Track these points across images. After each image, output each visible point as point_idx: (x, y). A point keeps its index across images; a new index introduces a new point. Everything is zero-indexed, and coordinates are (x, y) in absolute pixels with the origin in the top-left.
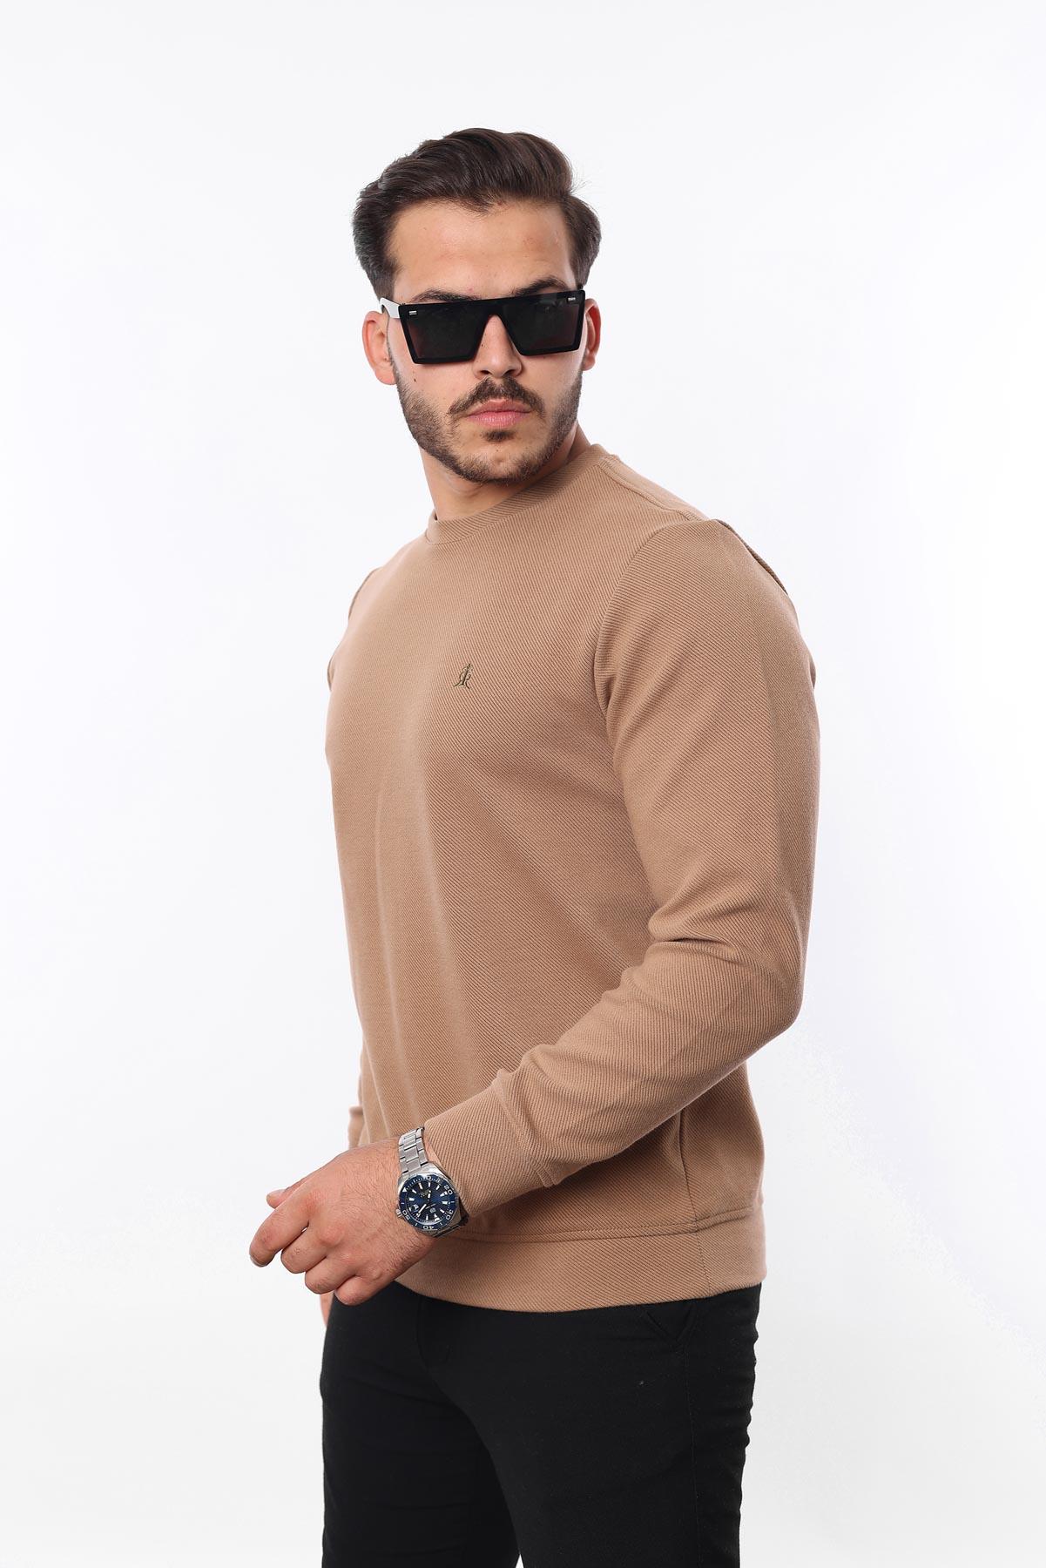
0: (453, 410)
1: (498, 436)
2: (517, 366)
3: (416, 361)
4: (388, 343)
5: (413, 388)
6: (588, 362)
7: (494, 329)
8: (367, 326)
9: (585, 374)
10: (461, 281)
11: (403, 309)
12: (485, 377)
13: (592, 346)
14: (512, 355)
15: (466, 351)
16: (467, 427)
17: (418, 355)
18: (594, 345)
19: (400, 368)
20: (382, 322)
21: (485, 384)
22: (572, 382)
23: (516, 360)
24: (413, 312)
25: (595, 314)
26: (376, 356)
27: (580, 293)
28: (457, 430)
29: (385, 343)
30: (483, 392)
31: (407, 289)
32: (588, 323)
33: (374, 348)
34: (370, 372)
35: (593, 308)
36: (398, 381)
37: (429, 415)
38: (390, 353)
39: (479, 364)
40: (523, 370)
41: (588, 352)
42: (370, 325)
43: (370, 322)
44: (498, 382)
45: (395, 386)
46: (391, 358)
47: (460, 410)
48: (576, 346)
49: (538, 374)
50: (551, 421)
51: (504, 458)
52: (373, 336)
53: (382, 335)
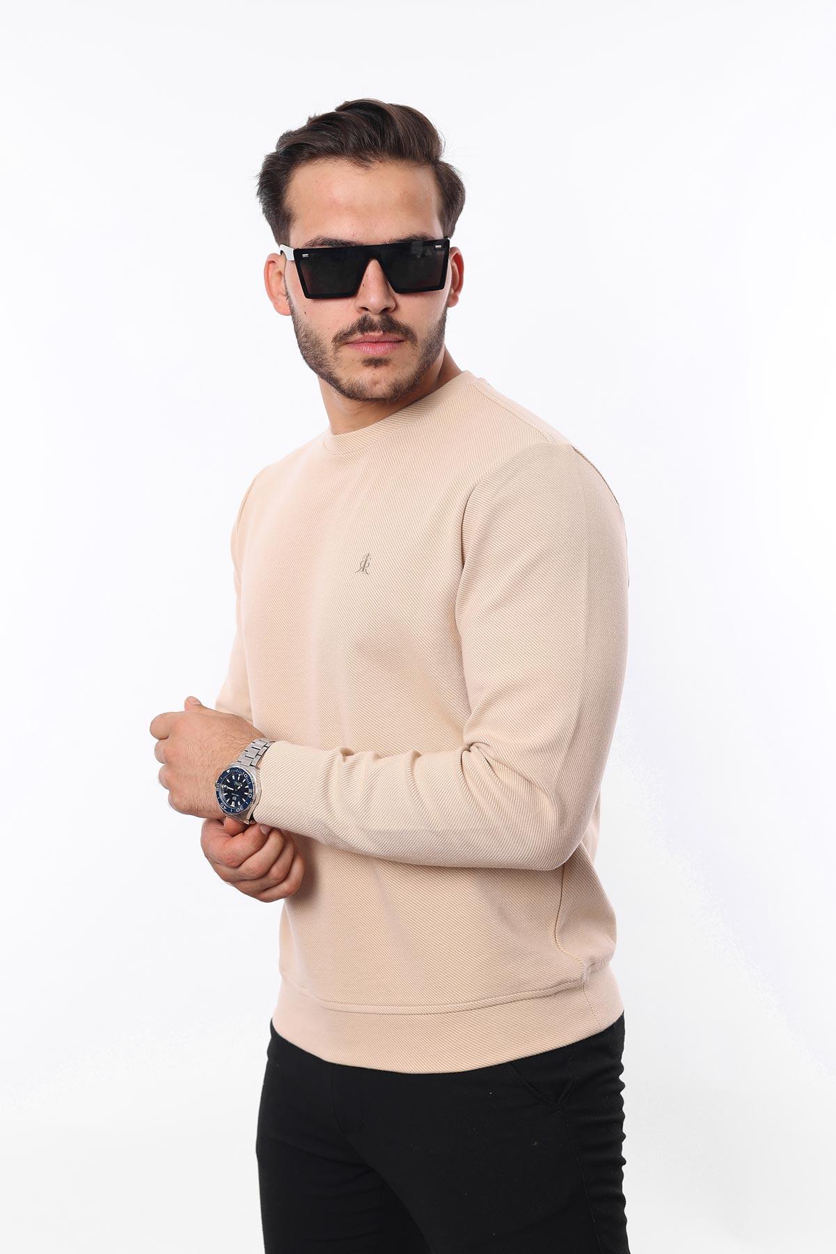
0: (335, 339)
1: (375, 363)
2: (392, 304)
3: (308, 295)
4: (285, 282)
5: (304, 319)
6: (452, 300)
7: (373, 271)
8: (268, 265)
9: (450, 310)
10: (344, 230)
11: (298, 253)
12: (365, 313)
13: (456, 288)
14: (388, 295)
15: (349, 289)
16: (348, 353)
17: (309, 292)
18: (457, 285)
19: (294, 302)
20: (280, 263)
21: (365, 319)
22: (439, 317)
23: (391, 299)
24: (304, 255)
25: (459, 260)
26: (274, 291)
27: (446, 243)
28: (339, 355)
29: (283, 281)
30: (364, 326)
31: (301, 236)
32: (453, 268)
33: (273, 284)
34: (269, 304)
35: (457, 254)
36: (292, 313)
37: (317, 343)
38: (286, 289)
39: (360, 301)
40: (397, 307)
41: (453, 291)
42: (271, 265)
43: (271, 262)
44: (376, 319)
45: (290, 317)
46: (287, 293)
47: (342, 339)
48: (441, 286)
49: (410, 309)
50: (420, 350)
51: (379, 381)
52: (273, 273)
53: (280, 274)
